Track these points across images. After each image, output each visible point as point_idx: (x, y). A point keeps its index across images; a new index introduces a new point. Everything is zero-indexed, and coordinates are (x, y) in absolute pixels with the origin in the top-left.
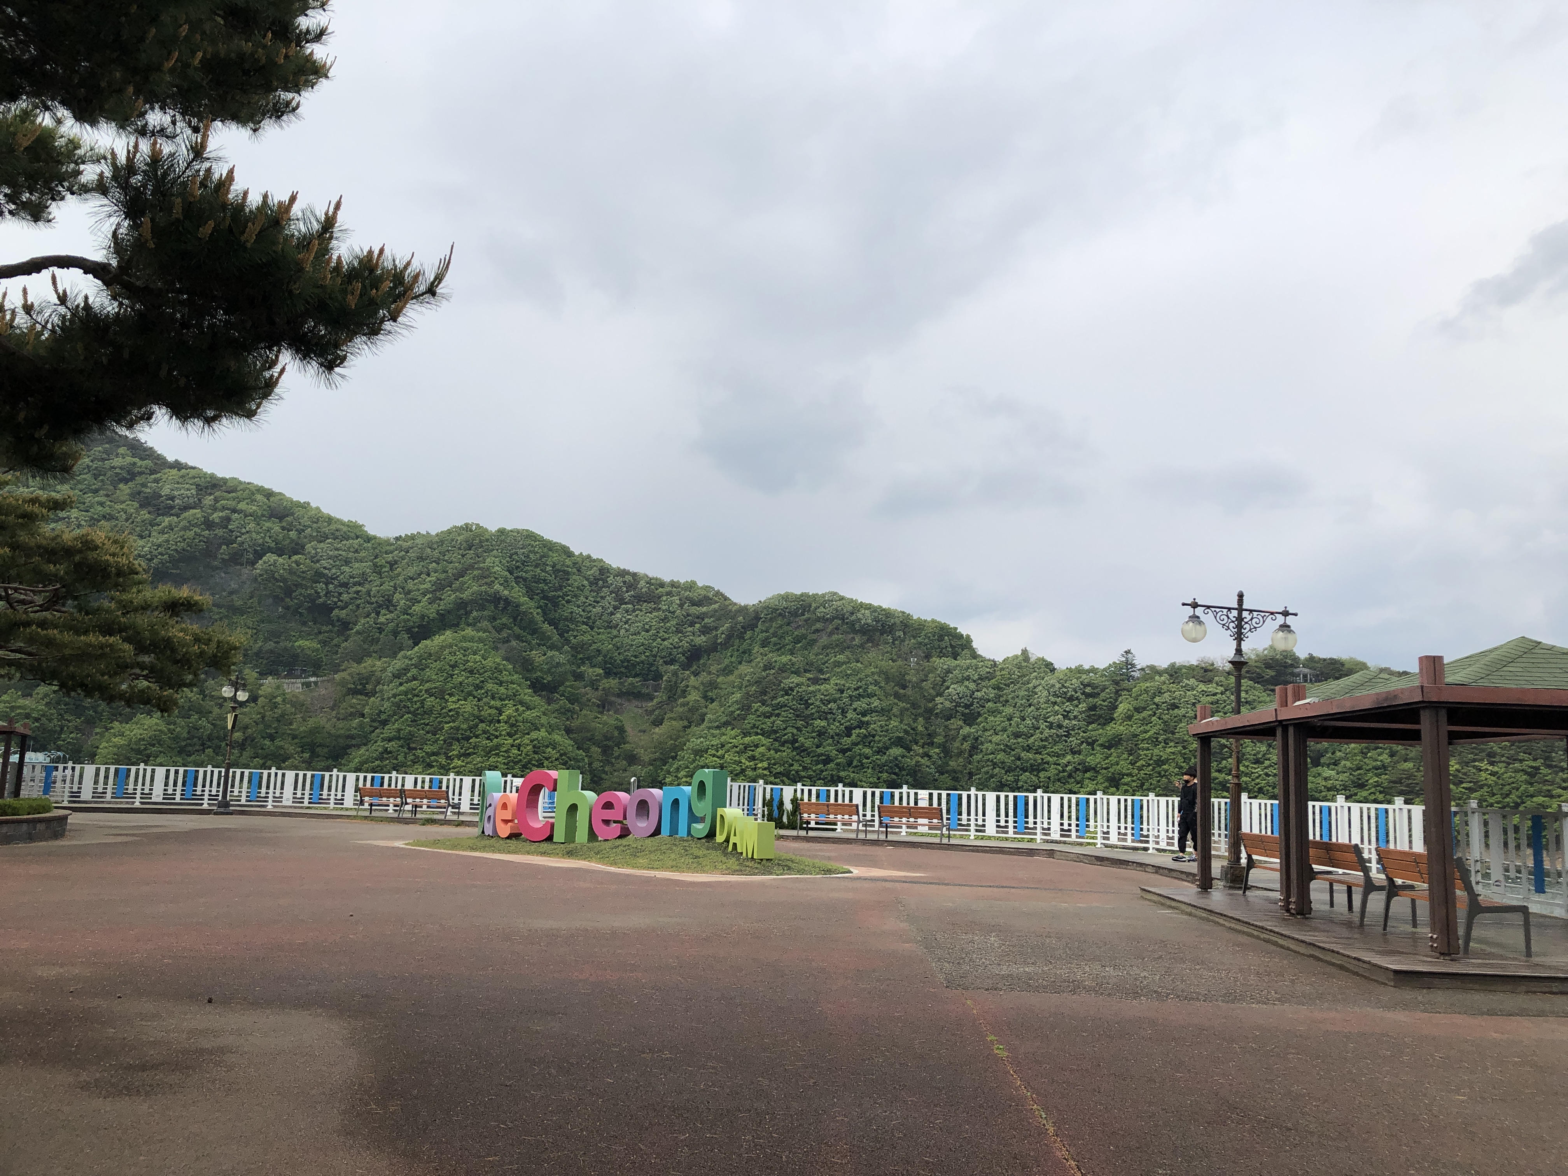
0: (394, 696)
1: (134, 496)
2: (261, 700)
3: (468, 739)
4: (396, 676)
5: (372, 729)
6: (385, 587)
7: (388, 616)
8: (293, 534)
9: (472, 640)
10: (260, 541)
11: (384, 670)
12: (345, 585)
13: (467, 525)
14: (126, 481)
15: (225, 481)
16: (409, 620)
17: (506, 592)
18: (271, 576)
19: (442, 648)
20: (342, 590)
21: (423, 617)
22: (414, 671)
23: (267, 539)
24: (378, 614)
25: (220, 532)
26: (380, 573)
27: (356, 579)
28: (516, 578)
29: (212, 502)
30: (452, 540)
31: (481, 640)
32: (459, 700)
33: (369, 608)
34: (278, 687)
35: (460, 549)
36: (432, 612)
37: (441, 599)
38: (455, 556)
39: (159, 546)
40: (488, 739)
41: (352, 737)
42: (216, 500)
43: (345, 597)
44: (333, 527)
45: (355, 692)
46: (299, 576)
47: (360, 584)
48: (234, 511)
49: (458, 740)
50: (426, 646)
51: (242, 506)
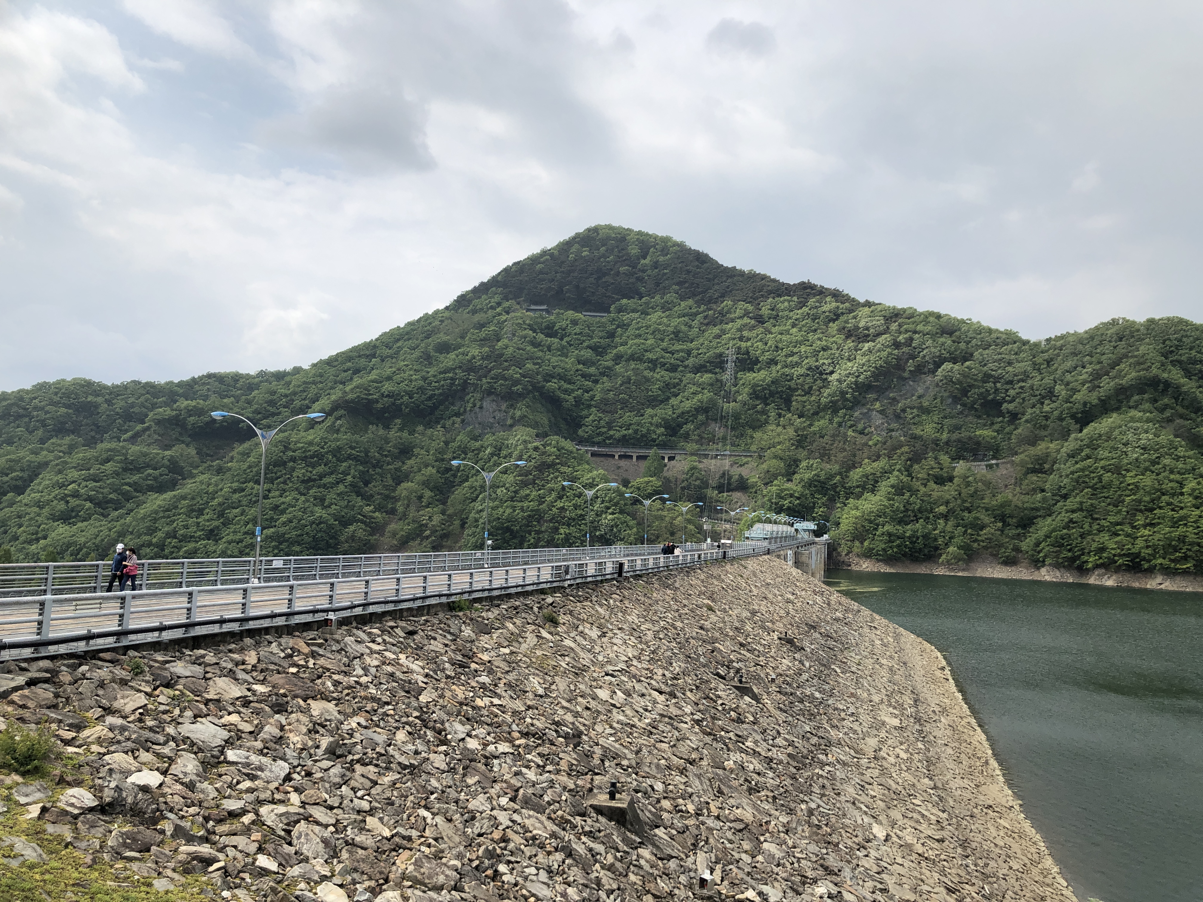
0: (1072, 473)
1: (841, 330)
2: (956, 480)
3: (1151, 510)
4: (1071, 456)
5: (1054, 502)
6: (1046, 381)
7: (1051, 406)
8: (963, 345)
9: (1140, 420)
10: (938, 354)
11: (1058, 451)
12: (1011, 382)
13: (1113, 320)
14: (834, 321)
15: (904, 310)
16: (1072, 408)
17: (1165, 375)
18: (949, 380)
19: (1112, 429)
20: (1008, 387)
21: (1085, 404)
22: (1087, 451)
23: (943, 352)
24: (1042, 403)
25: (905, 349)
26: (1039, 370)
27: (1020, 377)
28: (1171, 362)
29: (897, 328)
30: (1102, 334)
31: (1148, 421)
32: (1136, 475)
33: (1034, 400)
34: (969, 469)
35: (1110, 341)
36: (1094, 398)
37: (1100, 387)
38: (1107, 347)
39: (864, 365)
40: (1173, 510)
41: (1037, 509)
42: (900, 326)
43: (1012, 392)
44: (994, 336)
45: (1034, 471)
46: (972, 379)
47: (1023, 381)
48: (915, 332)
49: (1141, 511)
50: (1095, 429)
51: (920, 328)
